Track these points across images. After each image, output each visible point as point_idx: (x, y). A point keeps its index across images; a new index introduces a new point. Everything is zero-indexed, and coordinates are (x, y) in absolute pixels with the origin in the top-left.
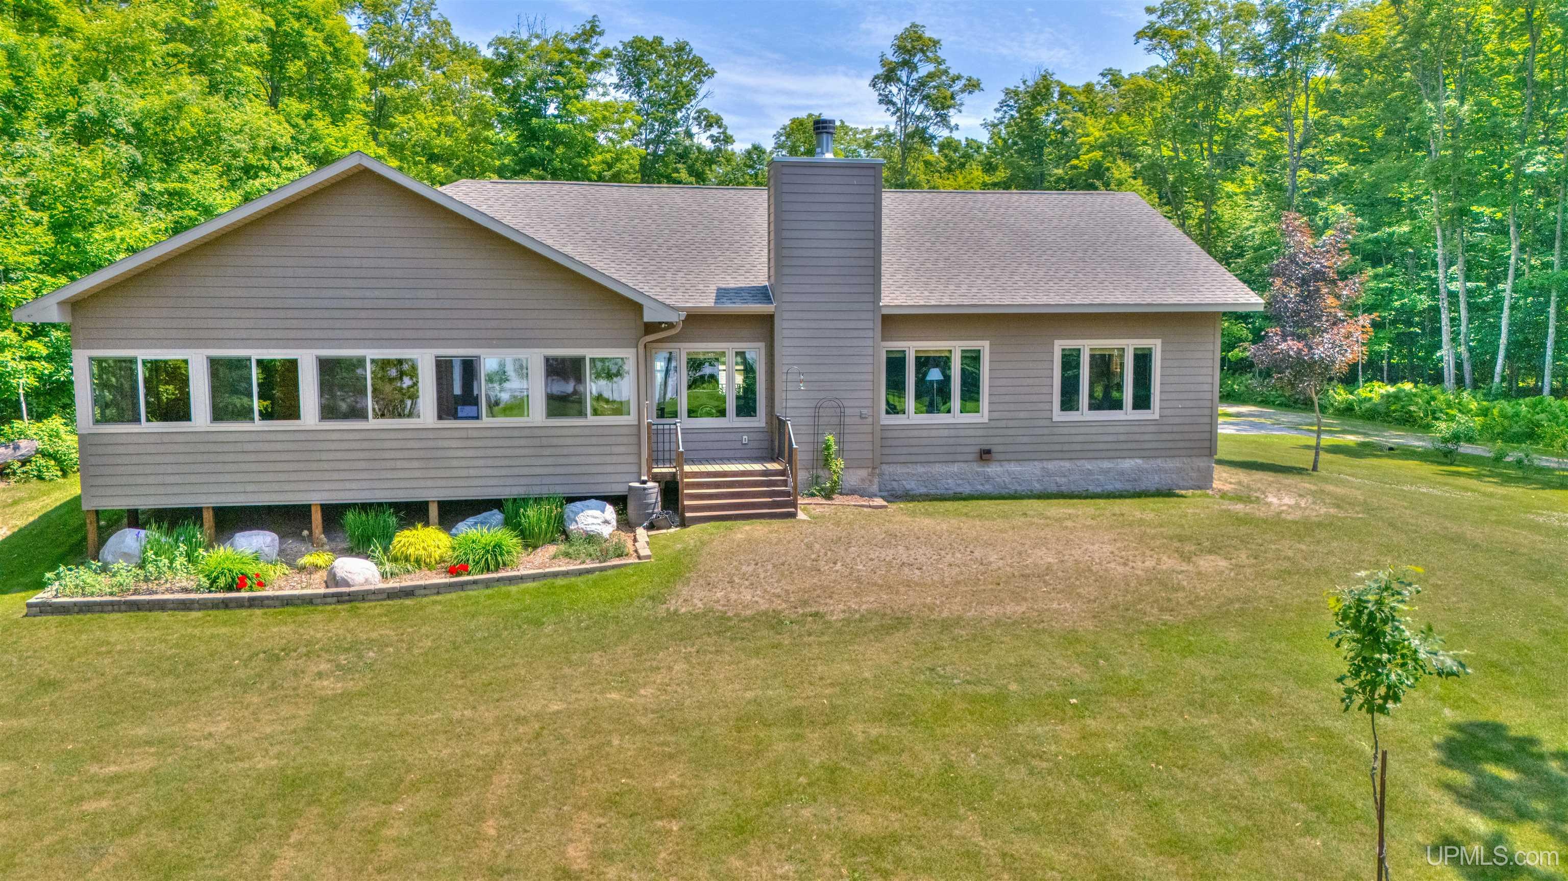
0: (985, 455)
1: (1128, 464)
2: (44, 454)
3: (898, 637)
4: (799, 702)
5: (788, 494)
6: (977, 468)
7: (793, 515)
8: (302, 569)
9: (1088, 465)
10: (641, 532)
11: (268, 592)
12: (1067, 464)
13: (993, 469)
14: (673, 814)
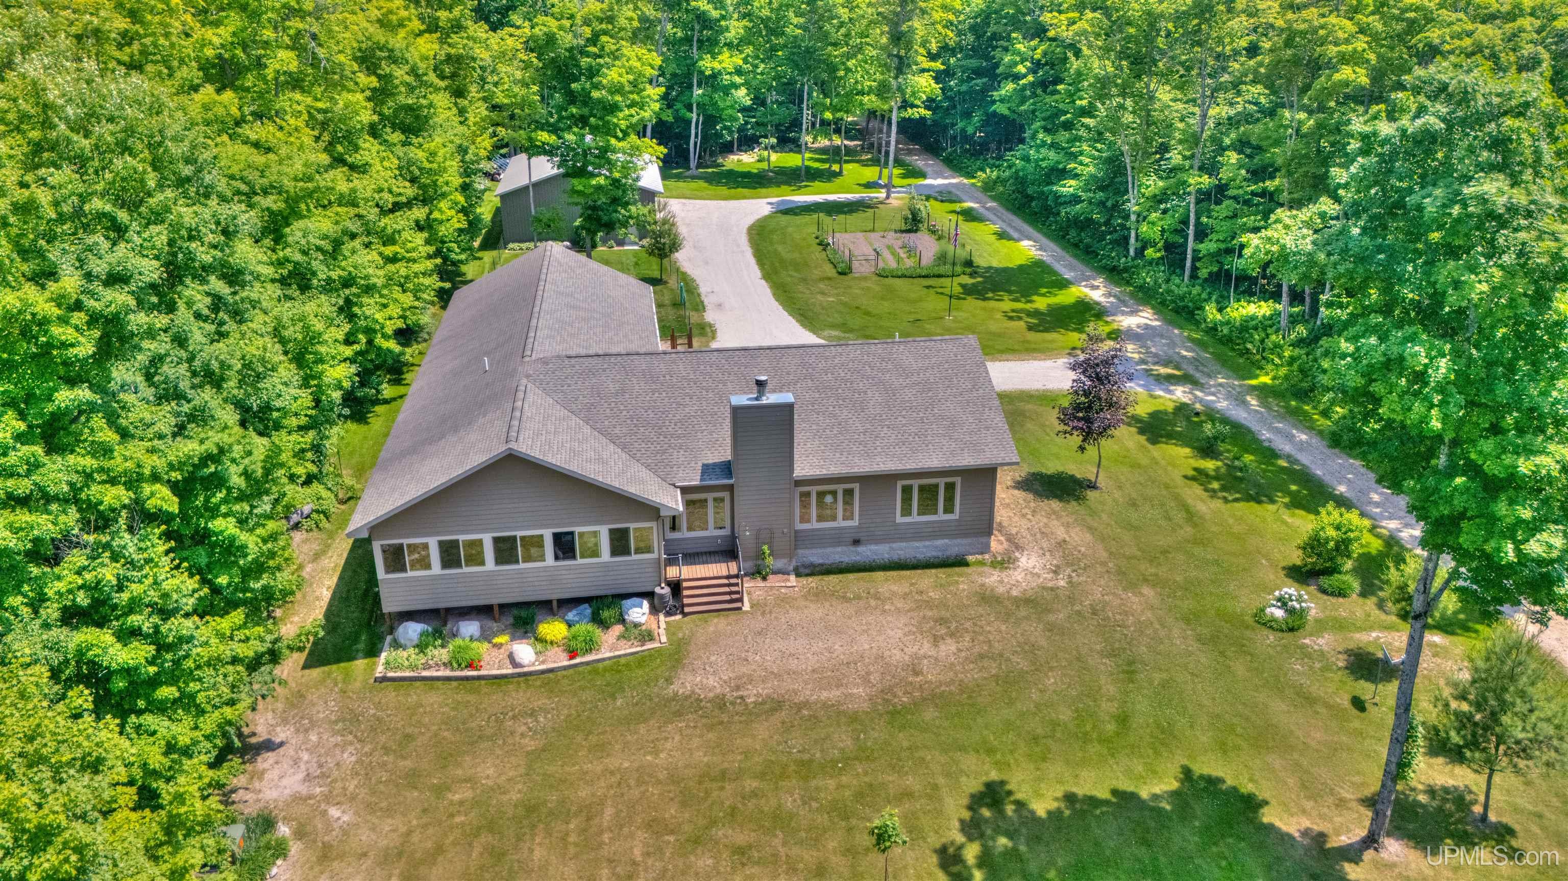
0: (856, 542)
1: (939, 542)
2: (318, 512)
3: (776, 718)
4: (726, 765)
5: (737, 592)
6: (852, 548)
7: (739, 609)
8: (495, 645)
9: (917, 544)
10: (662, 617)
11: (483, 672)
12: (904, 544)
13: (861, 549)
14: (672, 832)
